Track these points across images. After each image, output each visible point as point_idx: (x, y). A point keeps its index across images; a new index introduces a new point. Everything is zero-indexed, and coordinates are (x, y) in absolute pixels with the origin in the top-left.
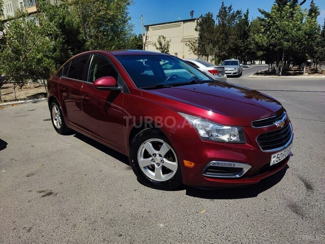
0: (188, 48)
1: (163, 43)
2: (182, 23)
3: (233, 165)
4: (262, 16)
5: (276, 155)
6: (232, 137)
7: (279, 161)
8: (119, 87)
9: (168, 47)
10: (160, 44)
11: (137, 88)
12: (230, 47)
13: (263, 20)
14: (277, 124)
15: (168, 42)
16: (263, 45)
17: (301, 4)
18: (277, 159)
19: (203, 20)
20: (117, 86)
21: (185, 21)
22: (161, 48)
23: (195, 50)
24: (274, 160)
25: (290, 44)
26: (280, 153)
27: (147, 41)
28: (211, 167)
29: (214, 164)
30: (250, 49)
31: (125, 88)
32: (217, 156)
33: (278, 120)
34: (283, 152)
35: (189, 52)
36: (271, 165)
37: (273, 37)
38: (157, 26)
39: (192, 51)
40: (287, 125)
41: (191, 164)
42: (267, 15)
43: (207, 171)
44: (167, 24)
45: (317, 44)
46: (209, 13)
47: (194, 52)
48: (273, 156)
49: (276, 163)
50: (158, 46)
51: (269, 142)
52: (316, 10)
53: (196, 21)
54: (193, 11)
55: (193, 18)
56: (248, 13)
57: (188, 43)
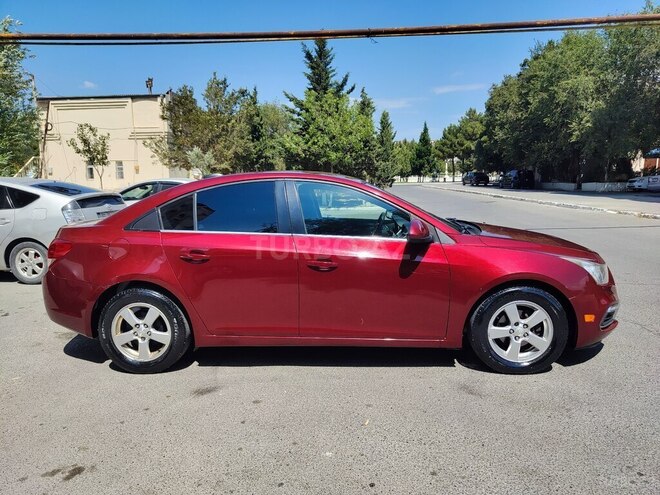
1: (92, 140)
2: (130, 100)
4: (291, 105)
9: (103, 150)
10: (85, 142)
13: (293, 112)
15: (103, 139)
16: (298, 155)
17: (348, 93)
19: (174, 100)
21: (134, 98)
22: (89, 151)
25: (340, 154)
27: (49, 132)
30: (266, 157)
35: (152, 160)
37: (314, 143)
38: (69, 101)
39: (157, 158)
42: (299, 104)
44: (92, 100)
45: (377, 156)
46: (185, 87)
47: (162, 160)
50: (81, 146)
52: (369, 104)
53: (159, 99)
54: (151, 80)
55: (154, 93)
56: (256, 93)
57: (148, 141)
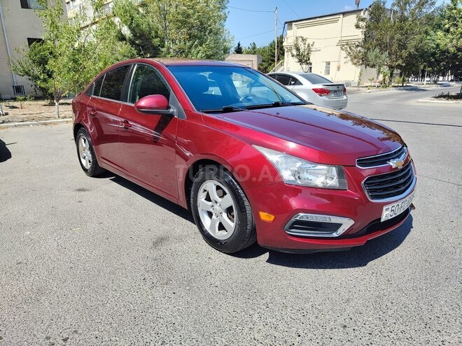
0: (344, 54)
1: (302, 47)
2: (341, 16)
3: (328, 220)
5: (390, 206)
6: (328, 181)
7: (394, 216)
8: (171, 110)
9: (308, 54)
11: (196, 111)
12: (410, 53)
14: (393, 163)
15: (310, 46)
18: (392, 213)
20: (168, 108)
21: (344, 14)
22: (299, 55)
23: (355, 58)
24: (386, 215)
26: (395, 205)
28: (298, 222)
29: (302, 217)
31: (179, 111)
32: (306, 207)
33: (394, 158)
34: (400, 203)
36: (382, 220)
38: (304, 21)
40: (408, 166)
41: (270, 217)
43: (292, 227)
44: (318, 19)
47: (352, 60)
48: (385, 208)
49: (390, 218)
50: (295, 52)
51: (380, 189)
